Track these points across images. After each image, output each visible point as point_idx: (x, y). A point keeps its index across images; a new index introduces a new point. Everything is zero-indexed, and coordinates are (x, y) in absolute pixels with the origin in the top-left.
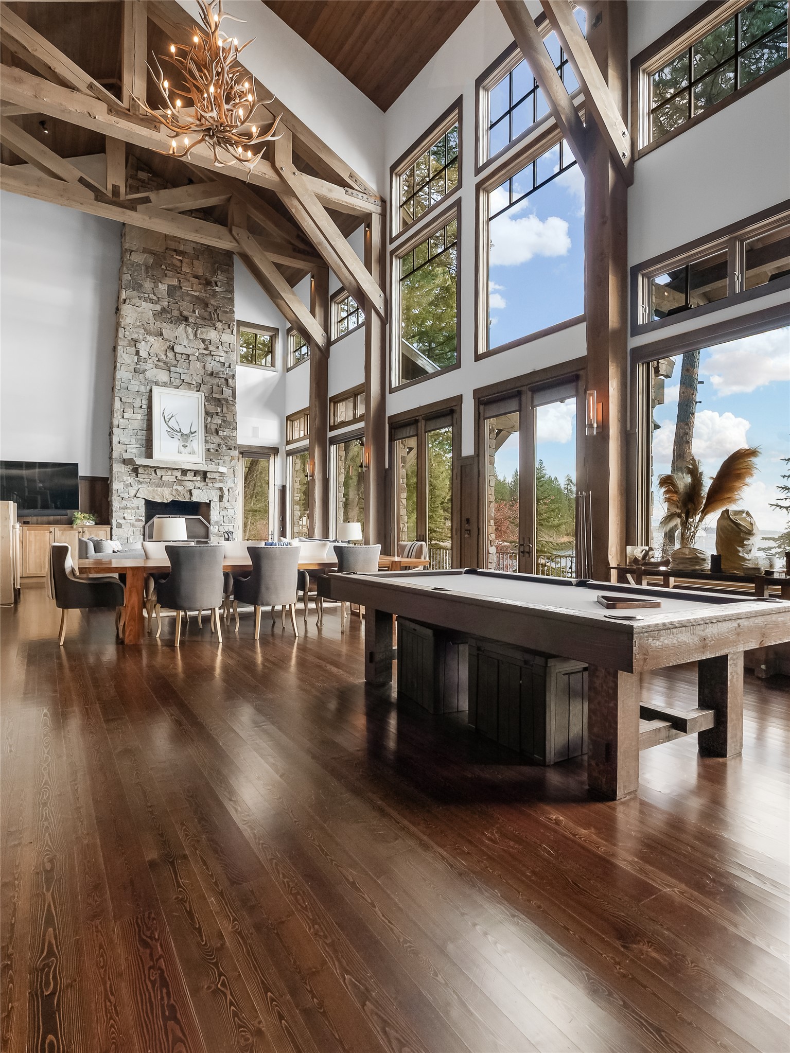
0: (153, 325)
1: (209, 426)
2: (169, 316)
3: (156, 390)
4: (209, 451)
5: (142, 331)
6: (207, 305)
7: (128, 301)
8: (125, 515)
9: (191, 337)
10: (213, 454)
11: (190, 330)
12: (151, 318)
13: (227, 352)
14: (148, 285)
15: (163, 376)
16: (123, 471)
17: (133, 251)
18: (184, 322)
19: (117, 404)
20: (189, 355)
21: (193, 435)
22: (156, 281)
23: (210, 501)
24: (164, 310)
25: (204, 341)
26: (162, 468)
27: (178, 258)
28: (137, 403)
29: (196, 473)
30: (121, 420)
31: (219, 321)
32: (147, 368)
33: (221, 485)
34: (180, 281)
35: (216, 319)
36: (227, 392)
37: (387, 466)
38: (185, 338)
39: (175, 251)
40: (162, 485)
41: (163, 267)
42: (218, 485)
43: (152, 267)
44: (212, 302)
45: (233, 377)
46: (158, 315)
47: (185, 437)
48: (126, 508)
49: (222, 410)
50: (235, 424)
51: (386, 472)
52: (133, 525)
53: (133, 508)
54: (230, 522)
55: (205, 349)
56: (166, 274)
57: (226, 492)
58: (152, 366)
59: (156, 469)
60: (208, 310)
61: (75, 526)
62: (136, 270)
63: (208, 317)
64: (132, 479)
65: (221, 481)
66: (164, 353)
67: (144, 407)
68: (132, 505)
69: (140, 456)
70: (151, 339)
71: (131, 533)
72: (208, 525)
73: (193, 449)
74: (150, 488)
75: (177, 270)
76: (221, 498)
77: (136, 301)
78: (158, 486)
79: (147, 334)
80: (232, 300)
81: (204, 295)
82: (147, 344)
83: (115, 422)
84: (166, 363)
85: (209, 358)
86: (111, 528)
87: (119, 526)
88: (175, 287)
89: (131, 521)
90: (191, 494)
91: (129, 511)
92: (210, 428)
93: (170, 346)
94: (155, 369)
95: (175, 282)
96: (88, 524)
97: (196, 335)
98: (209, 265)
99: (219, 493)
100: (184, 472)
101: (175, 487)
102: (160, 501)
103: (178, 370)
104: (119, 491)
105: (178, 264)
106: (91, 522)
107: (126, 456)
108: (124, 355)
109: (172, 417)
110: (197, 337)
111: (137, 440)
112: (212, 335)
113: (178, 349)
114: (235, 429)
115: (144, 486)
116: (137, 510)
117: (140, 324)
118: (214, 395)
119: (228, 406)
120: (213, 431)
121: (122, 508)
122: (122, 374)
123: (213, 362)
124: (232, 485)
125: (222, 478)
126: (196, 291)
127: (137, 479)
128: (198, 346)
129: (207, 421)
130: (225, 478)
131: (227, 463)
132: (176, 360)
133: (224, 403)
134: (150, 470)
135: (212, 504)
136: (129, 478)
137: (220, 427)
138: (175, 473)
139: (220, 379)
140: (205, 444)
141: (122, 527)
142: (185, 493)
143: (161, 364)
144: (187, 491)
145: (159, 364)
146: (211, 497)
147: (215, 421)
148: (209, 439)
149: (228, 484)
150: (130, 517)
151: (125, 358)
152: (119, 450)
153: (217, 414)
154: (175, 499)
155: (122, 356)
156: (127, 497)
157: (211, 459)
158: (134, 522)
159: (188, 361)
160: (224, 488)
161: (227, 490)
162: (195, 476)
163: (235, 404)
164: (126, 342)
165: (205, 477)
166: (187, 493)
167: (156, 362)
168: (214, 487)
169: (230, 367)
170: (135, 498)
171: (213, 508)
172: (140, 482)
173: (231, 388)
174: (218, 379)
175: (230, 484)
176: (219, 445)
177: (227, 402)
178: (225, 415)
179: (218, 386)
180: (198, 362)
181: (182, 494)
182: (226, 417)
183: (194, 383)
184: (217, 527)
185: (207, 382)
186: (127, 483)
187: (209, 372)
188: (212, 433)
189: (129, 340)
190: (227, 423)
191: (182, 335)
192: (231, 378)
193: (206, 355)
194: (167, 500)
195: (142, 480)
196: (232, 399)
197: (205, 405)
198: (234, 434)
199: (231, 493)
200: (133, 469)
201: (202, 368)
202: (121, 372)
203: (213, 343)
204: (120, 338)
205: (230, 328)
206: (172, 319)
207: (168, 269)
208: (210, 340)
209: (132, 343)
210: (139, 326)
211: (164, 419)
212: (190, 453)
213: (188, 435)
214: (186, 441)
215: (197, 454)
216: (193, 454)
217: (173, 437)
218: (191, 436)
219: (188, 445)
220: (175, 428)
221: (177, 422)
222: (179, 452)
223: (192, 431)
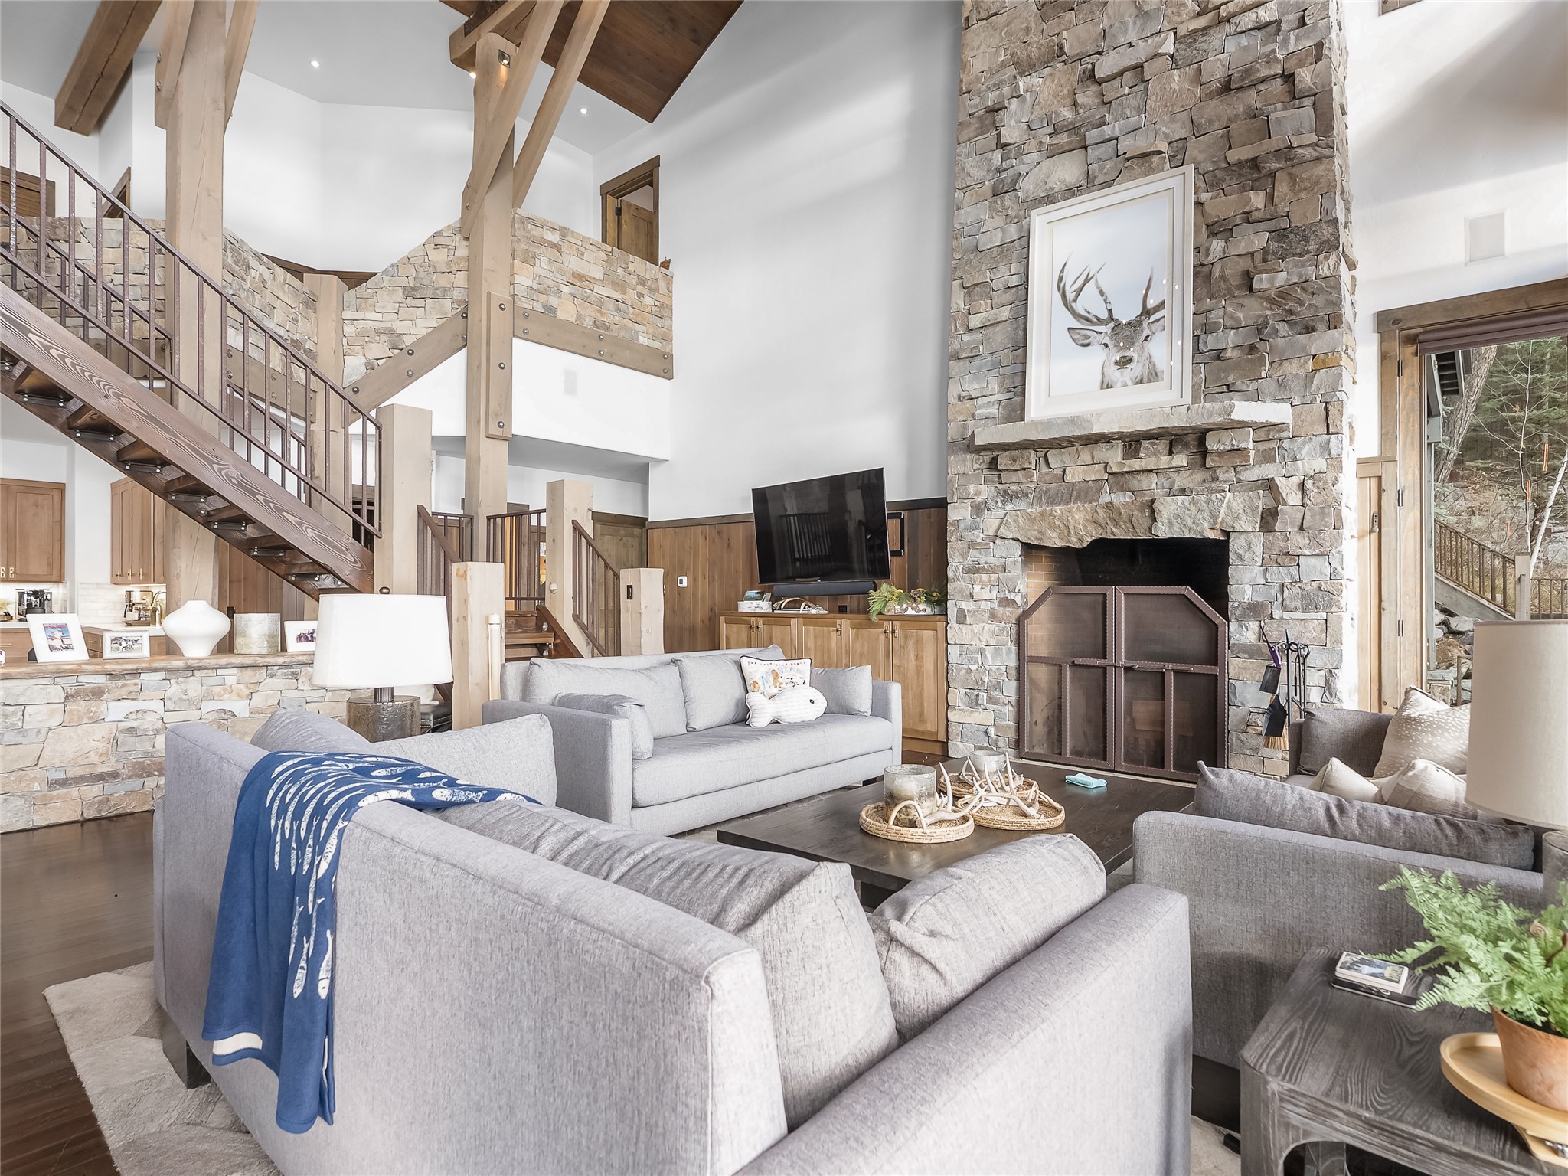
0: (1037, 39)
1: (1217, 272)
3: (1040, 220)
4: (1218, 358)
5: (1012, 70)
7: (974, 18)
8: (977, 588)
10: (1237, 365)
12: (1033, 24)
15: (1067, 170)
16: (968, 470)
19: (959, 301)
20: (1143, 66)
21: (1153, 318)
23: (1227, 534)
26: (1061, 445)
28: (999, 279)
29: (1174, 439)
30: (966, 338)
32: (1023, 169)
33: (1269, 470)
38: (1130, 20)
40: (1066, 497)
42: (1257, 472)
45: (1319, 51)
47: (1127, 334)
48: (975, 569)
49: (1270, 198)
50: (1326, 232)
52: (993, 616)
53: (992, 570)
54: (1309, 604)
57: (1293, 498)
59: (1042, 449)
61: (874, 617)
64: (991, 488)
65: (1267, 457)
66: (1068, 101)
67: (1013, 281)
68: (991, 560)
69: (1004, 419)
70: (1033, 81)
71: (987, 638)
72: (1218, 618)
74: (1035, 510)
76: (1268, 519)
78: (1058, 497)
79: (1022, 74)
82: (1024, 102)
83: (955, 347)
84: (1073, 129)
85: (1217, 38)
86: (947, 623)
87: (962, 618)
89: (989, 605)
90: (1154, 516)
91: (985, 577)
92: (1223, 277)
93: (1084, 72)
94: (1046, 163)
96: (910, 612)
99: (1261, 500)
100: (1132, 443)
101: (1105, 499)
102: (1059, 544)
103: (1107, 131)
104: (962, 525)
106: (921, 607)
107: (972, 430)
109: (1087, 281)
111: (999, 380)
113: (1105, 67)
114: (1332, 244)
115: (1023, 504)
116: (1002, 575)
117: (1007, 56)
118: (1234, 156)
119: (1296, 170)
120: (1235, 282)
121: (970, 571)
123: (1231, 46)
124: (1320, 464)
125: (1273, 445)
127: (1000, 487)
128: (1174, 18)
129: (1208, 255)
130: (1286, 444)
131: (1294, 384)
132: (1104, 103)
133: (1278, 165)
134: (1028, 458)
135: (1236, 544)
136: (984, 487)
137: (1264, 260)
138: (1103, 453)
139: (1261, 87)
140: (1196, 337)
141: (968, 621)
142: (1136, 513)
143: (1063, 138)
144: (1142, 505)
145: (1056, 140)
146: (1228, 520)
147: (1243, 244)
148: (1213, 316)
149: (1299, 463)
150: (987, 593)
151: (971, 171)
152: (961, 418)
153: (1247, 218)
154: (1104, 536)
155: (963, 169)
156: (979, 540)
157: (1228, 385)
158: (997, 608)
159: (1142, 87)
160: (1280, 482)
161: (1295, 487)
162: (1171, 453)
163: (1326, 152)
164: (973, 128)
165: (1203, 452)
166: (1141, 511)
167: (1047, 140)
168: (1239, 481)
169: (1304, 24)
170: (998, 541)
171: (1239, 557)
172: (1008, 497)
173: (1308, 101)
174: (1252, 93)
175: (1310, 462)
176: (1260, 328)
177: (1290, 159)
178: (1283, 209)
179: (1253, 114)
180: (1176, 72)
181: (1125, 516)
182: (1288, 216)
183: (1163, 146)
184: (1253, 625)
185: (1210, 122)
186: (979, 500)
187: (1215, 85)
188: (1230, 292)
189: (980, 117)
190: (1292, 236)
191: (1123, 16)
192: (1312, 59)
193: (1204, 30)
194: (1081, 540)
195: (1012, 488)
196: (1314, 138)
197: (1198, 204)
198: (1325, 270)
199: (1312, 494)
200: (991, 463)
201: (1192, 83)
202: (962, 211)
204: (961, 123)
209: (988, 120)
210: (1003, 65)
211: (1064, 295)
212: (1141, 382)
213: (1135, 325)
214: (1130, 342)
215: (1166, 377)
216: (1149, 381)
217: (1087, 342)
218: (1145, 325)
219: (1135, 356)
220: (1093, 312)
221: (1102, 293)
222: (1106, 385)
223: (1150, 305)
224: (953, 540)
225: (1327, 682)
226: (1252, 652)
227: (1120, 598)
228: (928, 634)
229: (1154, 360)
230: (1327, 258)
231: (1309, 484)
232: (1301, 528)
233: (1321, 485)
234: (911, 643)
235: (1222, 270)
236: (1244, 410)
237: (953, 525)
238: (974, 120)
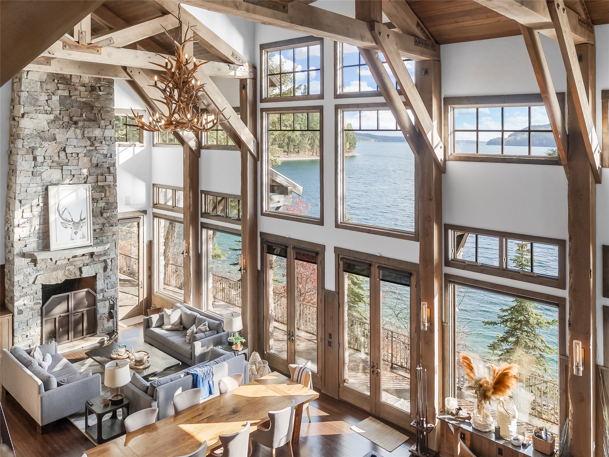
0: (47, 132)
2: (61, 122)
3: (51, 189)
4: (96, 231)
5: (38, 140)
6: (92, 108)
7: (25, 116)
8: (25, 302)
9: (80, 136)
10: (99, 233)
11: (78, 131)
12: (46, 127)
13: (109, 145)
14: (43, 99)
15: (56, 175)
16: (23, 263)
18: (73, 126)
19: (18, 207)
20: (78, 154)
21: (83, 222)
22: (50, 93)
23: (96, 274)
24: (56, 119)
25: (89, 138)
28: (35, 202)
30: (21, 220)
31: (103, 119)
32: (42, 170)
33: (105, 258)
34: (70, 91)
35: (100, 118)
36: (110, 179)
37: (259, 268)
38: (75, 139)
40: (56, 269)
41: (56, 81)
42: (103, 259)
43: (45, 82)
44: (97, 104)
46: (52, 123)
47: (76, 225)
48: (26, 295)
49: (105, 195)
50: (115, 205)
51: (258, 273)
53: (32, 294)
55: (91, 146)
56: (58, 87)
57: (110, 264)
58: (47, 168)
60: (94, 112)
62: (32, 87)
63: (93, 118)
64: (31, 269)
65: (105, 255)
66: (57, 155)
67: (41, 205)
68: (31, 291)
69: (38, 248)
70: (46, 144)
71: (30, 316)
72: (95, 294)
73: (83, 234)
74: (46, 274)
75: (68, 82)
76: (105, 269)
77: (33, 114)
78: (54, 270)
79: (43, 141)
80: (112, 100)
81: (90, 99)
82: (43, 150)
83: (16, 223)
84: (58, 164)
85: (95, 153)
87: (20, 312)
88: (65, 97)
89: (30, 306)
90: (81, 272)
91: (29, 297)
92: (96, 212)
93: (62, 148)
94: (49, 170)
95: (66, 93)
97: (83, 134)
99: (103, 264)
101: (67, 268)
103: (69, 167)
107: (26, 250)
108: (24, 163)
109: (65, 209)
110: (84, 137)
111: (35, 234)
112: (97, 132)
113: (69, 150)
114: (116, 207)
115: (41, 273)
116: (35, 295)
117: (37, 133)
118: (99, 184)
119: (111, 190)
120: (99, 213)
121: (23, 296)
122: (22, 179)
123: (98, 156)
124: (114, 256)
125: (105, 252)
126: (83, 98)
127: (35, 268)
128: (85, 144)
129: (94, 206)
130: (108, 252)
131: (109, 238)
132: (67, 159)
133: (107, 188)
135: (98, 276)
136: (29, 268)
137: (104, 209)
139: (104, 168)
141: (23, 313)
142: (76, 271)
143: (55, 164)
144: (78, 269)
145: (53, 164)
146: (97, 271)
147: (100, 205)
148: (94, 221)
149: (111, 256)
150: (30, 302)
151: (24, 165)
152: (19, 246)
153: (101, 199)
154: (68, 279)
155: (21, 165)
156: (27, 286)
157: (96, 238)
158: (33, 306)
159: (77, 158)
160: (107, 260)
161: (110, 261)
163: (115, 187)
164: (24, 151)
165: (92, 254)
167: (50, 164)
168: (99, 260)
169: (111, 157)
170: (34, 285)
171: (99, 279)
172: (38, 271)
173: (112, 175)
174: (102, 169)
176: (103, 224)
177: (109, 187)
179: (102, 175)
180: (85, 158)
181: (73, 273)
182: (108, 199)
184: (102, 294)
185: (93, 173)
186: (27, 273)
187: (94, 164)
188: (98, 216)
189: (27, 149)
190: (109, 204)
191: (72, 137)
192: (113, 166)
193: (92, 150)
194: (61, 281)
195: (39, 268)
196: (113, 184)
198: (115, 213)
199: (113, 262)
200: (31, 261)
201: (89, 162)
203: (98, 139)
204: (19, 148)
205: (111, 124)
206: (64, 124)
207: (60, 82)
208: (95, 137)
209: (30, 151)
210: (36, 135)
211: (59, 213)
213: (78, 223)
214: (77, 228)
216: (83, 238)
217: (66, 227)
218: (81, 223)
219: (79, 232)
220: (68, 218)
221: (69, 213)
222: (72, 239)
223: (82, 218)
224: (16, 287)
227: (72, 295)
230: (115, 210)
231: (112, 260)
232: (111, 270)
233: (114, 260)
235: (96, 210)
237: (16, 282)
238: (25, 149)
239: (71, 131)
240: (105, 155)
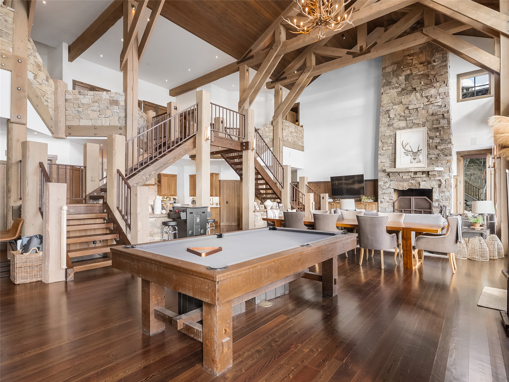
0: (397, 99)
1: (431, 145)
2: (405, 91)
3: (398, 132)
4: (431, 159)
5: (392, 104)
6: (429, 76)
7: (384, 93)
8: (384, 197)
9: (419, 97)
10: (434, 160)
11: (418, 94)
12: (396, 97)
13: (443, 98)
14: (394, 80)
15: (403, 124)
16: (383, 176)
17: (386, 67)
18: (414, 91)
19: (380, 144)
20: (417, 108)
21: (420, 152)
22: (398, 76)
23: (432, 188)
24: (403, 90)
25: (427, 97)
26: (402, 172)
27: (410, 58)
28: (390, 141)
29: (423, 172)
30: (382, 151)
31: (437, 82)
32: (394, 122)
33: (440, 178)
34: (411, 70)
35: (435, 82)
36: (443, 122)
38: (415, 100)
39: (409, 55)
40: (403, 181)
41: (402, 67)
42: (438, 178)
43: (396, 71)
45: (448, 112)
46: (399, 94)
47: (415, 154)
48: (385, 193)
49: (440, 134)
50: (449, 141)
52: (388, 202)
53: (388, 194)
54: (446, 200)
55: (428, 102)
56: (403, 70)
57: (444, 183)
58: (397, 120)
59: (399, 173)
60: (429, 78)
61: (362, 202)
62: (388, 76)
63: (429, 83)
64: (388, 179)
65: (440, 176)
66: (403, 112)
67: (393, 142)
68: (388, 192)
69: (391, 167)
70: (396, 107)
71: (387, 206)
72: (431, 202)
74: (397, 183)
75: (409, 65)
76: (440, 186)
77: (388, 91)
78: (401, 181)
79: (394, 105)
80: (446, 66)
81: (427, 71)
82: (394, 110)
83: (379, 153)
84: (404, 117)
85: (431, 106)
86: (378, 203)
87: (381, 202)
88: (409, 75)
89: (387, 200)
90: (420, 185)
91: (386, 195)
92: (432, 146)
93: (406, 107)
94: (399, 122)
95: (409, 72)
96: (369, 201)
97: (422, 96)
98: (429, 53)
99: (439, 183)
100: (415, 173)
101: (410, 182)
102: (402, 189)
103: (411, 118)
104: (381, 186)
105: (411, 61)
106: (371, 200)
107: (384, 168)
109: (407, 144)
111: (390, 160)
112: (432, 91)
113: (411, 107)
114: (450, 143)
115: (394, 182)
116: (390, 195)
117: (391, 101)
118: (434, 126)
119: (445, 130)
120: (434, 147)
121: (383, 194)
122: (382, 129)
123: (433, 108)
124: (448, 177)
125: (440, 174)
126: (421, 71)
127: (389, 179)
128: (423, 101)
129: (429, 142)
130: (443, 174)
131: (444, 164)
132: (410, 113)
133: (441, 129)
134: (396, 174)
135: (434, 190)
136: (386, 179)
137: (439, 144)
138: (410, 174)
139: (438, 115)
140: (427, 155)
141: (383, 203)
142: (416, 184)
143: (402, 118)
144: (417, 183)
145: (401, 118)
146: (433, 186)
147: (435, 141)
148: (430, 152)
149: (445, 177)
150: (387, 198)
152: (381, 166)
153: (436, 137)
154: (410, 188)
156: (385, 188)
157: (433, 164)
158: (389, 200)
159: (417, 112)
160: (442, 180)
161: (444, 181)
162: (422, 174)
163: (449, 128)
164: (384, 113)
165: (429, 175)
166: (417, 184)
167: (399, 118)
168: (435, 179)
169: (446, 107)
170: (389, 188)
171: (435, 192)
172: (391, 181)
173: (446, 119)
174: (437, 116)
175: (446, 177)
176: (438, 155)
177: (443, 128)
178: (442, 136)
179: (437, 120)
180: (423, 110)
181: (414, 185)
182: (443, 137)
183: (421, 123)
184: (437, 203)
185: (430, 120)
186: (385, 181)
187: (431, 114)
188: (433, 149)
190: (444, 140)
191: (413, 99)
193: (429, 104)
194: (406, 189)
195: (392, 179)
196: (447, 126)
197: (428, 133)
198: (449, 147)
200: (387, 174)
201: (426, 113)
202: (381, 128)
203: (433, 96)
204: (381, 112)
205: (445, 83)
206: (407, 92)
207: (404, 67)
208: (431, 95)
209: (387, 112)
210: (390, 103)
211: (403, 146)
212: (418, 162)
213: (417, 153)
215: (422, 162)
216: (419, 162)
217: (407, 155)
218: (418, 153)
219: (417, 158)
220: (409, 150)
221: (410, 147)
222: (411, 162)
223: (419, 150)
224: (379, 188)
225: (449, 212)
226: (437, 207)
227: (413, 198)
228: (374, 206)
229: (420, 159)
230: (449, 145)
231: (446, 180)
232: (445, 187)
233: (448, 181)
234: (370, 207)
235: (432, 145)
236: (436, 169)
237: (379, 185)
238: (384, 112)
239: (413, 95)
240: (440, 106)
